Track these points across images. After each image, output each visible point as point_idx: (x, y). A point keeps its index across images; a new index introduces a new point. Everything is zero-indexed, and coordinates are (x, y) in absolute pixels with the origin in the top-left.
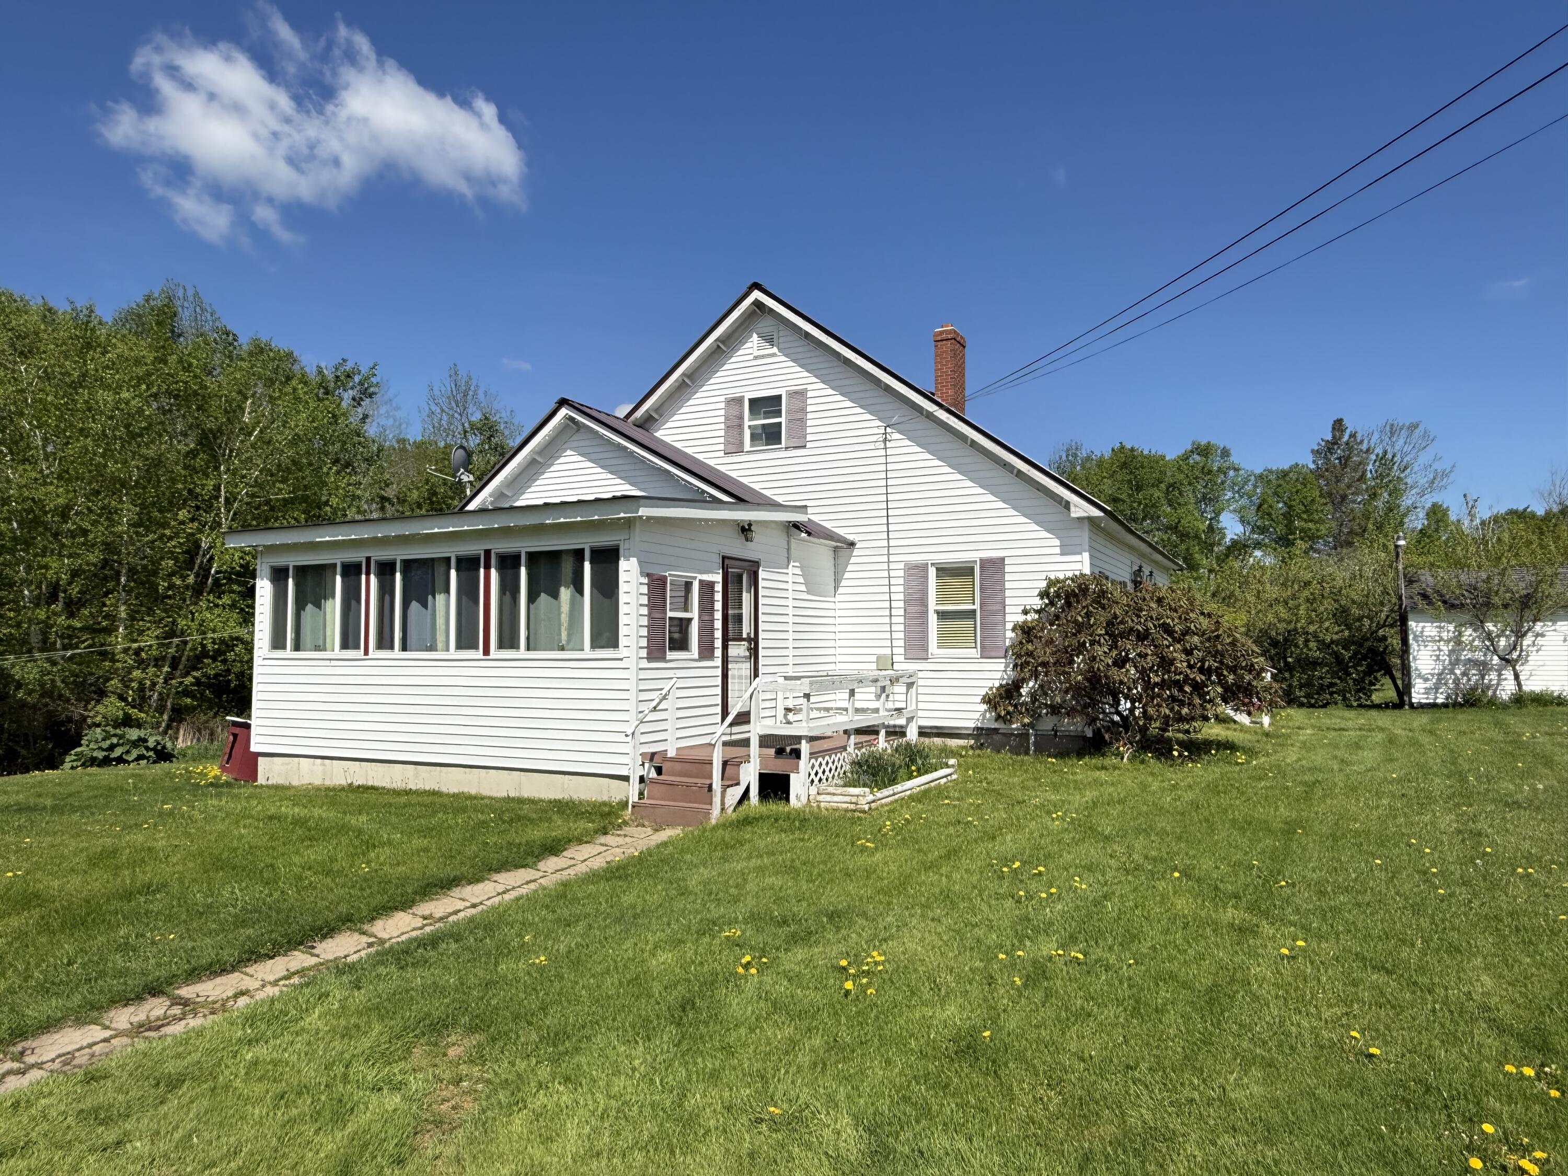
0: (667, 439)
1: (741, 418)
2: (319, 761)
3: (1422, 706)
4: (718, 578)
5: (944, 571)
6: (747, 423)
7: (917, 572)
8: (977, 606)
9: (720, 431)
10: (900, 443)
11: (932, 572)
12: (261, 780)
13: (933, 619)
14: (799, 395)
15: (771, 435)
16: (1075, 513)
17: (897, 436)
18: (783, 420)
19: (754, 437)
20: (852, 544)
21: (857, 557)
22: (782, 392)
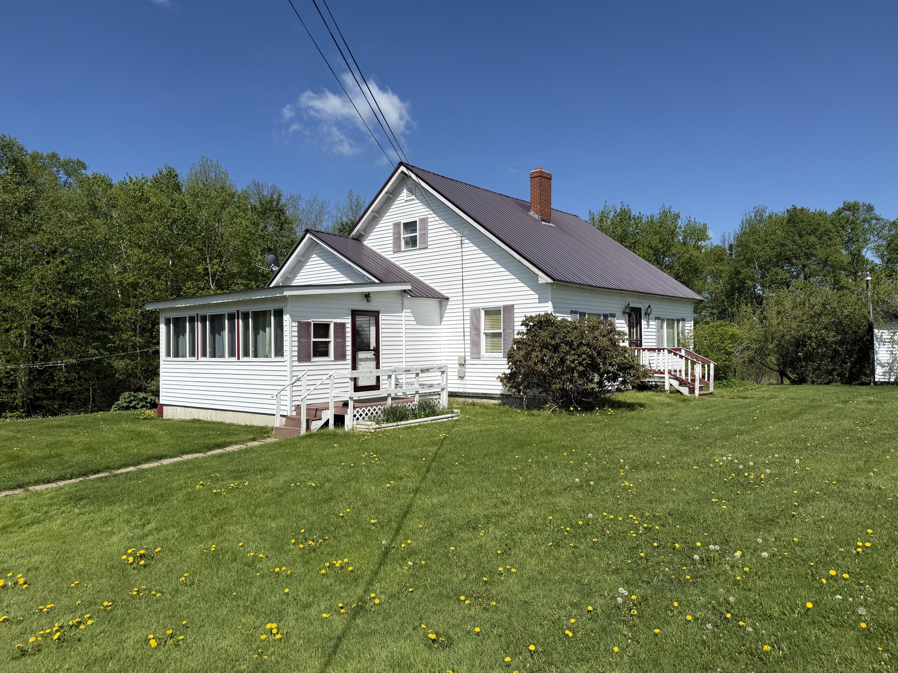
0: (369, 245)
1: (400, 234)
2: (183, 408)
3: (883, 383)
4: (348, 321)
5: (489, 312)
6: (402, 236)
7: (475, 312)
8: (502, 331)
9: (391, 240)
10: (469, 246)
11: (483, 313)
12: (164, 417)
13: (483, 337)
14: (424, 221)
15: (412, 242)
16: (541, 281)
17: (466, 241)
18: (417, 234)
19: (407, 243)
20: (448, 299)
21: (450, 306)
22: (417, 219)
